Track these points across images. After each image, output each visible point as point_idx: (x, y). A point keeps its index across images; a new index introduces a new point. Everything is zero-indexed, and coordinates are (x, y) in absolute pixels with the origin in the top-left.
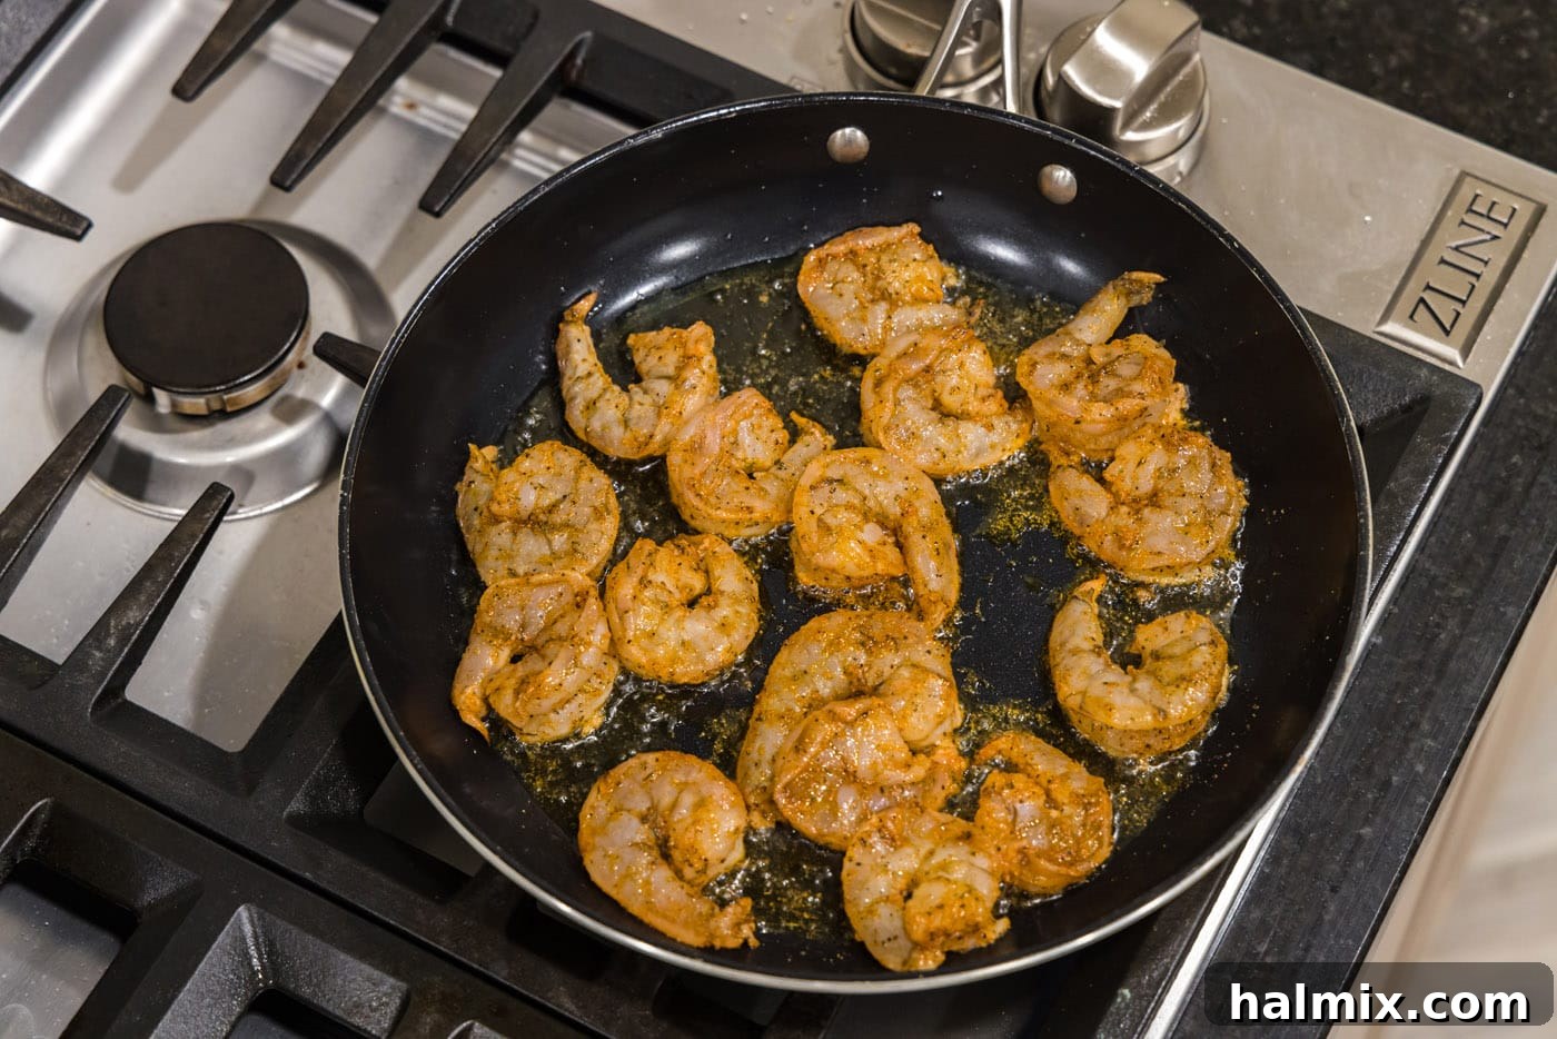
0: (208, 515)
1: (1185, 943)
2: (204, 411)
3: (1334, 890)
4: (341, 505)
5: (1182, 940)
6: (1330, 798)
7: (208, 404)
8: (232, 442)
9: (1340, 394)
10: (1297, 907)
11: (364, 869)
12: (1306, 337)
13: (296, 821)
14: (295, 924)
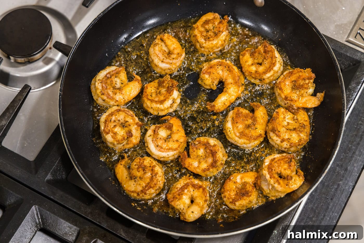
0: (24, 94)
1: (292, 218)
2: (23, 62)
3: (332, 199)
4: (60, 96)
5: (291, 217)
6: (331, 173)
7: (24, 60)
8: (32, 70)
9: (337, 65)
10: (322, 204)
11: (67, 195)
12: (328, 48)
13: (48, 181)
14: (49, 211)
